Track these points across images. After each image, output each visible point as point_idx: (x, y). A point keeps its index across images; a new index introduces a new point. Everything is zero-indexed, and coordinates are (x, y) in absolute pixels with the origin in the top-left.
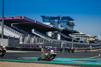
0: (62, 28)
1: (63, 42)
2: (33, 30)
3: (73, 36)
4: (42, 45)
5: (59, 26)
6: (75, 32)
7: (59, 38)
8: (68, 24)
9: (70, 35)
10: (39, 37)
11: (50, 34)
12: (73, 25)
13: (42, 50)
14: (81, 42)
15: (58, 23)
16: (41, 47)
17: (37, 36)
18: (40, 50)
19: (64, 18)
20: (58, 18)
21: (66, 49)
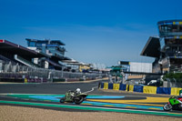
0: (51, 54)
1: (52, 71)
2: (16, 56)
3: (63, 64)
4: (26, 74)
5: (47, 51)
6: (66, 59)
7: (47, 65)
8: (58, 49)
9: (60, 62)
10: (23, 64)
11: (36, 61)
12: (63, 51)
13: (26, 80)
14: (74, 71)
15: (46, 47)
16: (24, 77)
17: (20, 63)
18: (23, 81)
19: (53, 42)
20: (46, 42)
21: (54, 80)
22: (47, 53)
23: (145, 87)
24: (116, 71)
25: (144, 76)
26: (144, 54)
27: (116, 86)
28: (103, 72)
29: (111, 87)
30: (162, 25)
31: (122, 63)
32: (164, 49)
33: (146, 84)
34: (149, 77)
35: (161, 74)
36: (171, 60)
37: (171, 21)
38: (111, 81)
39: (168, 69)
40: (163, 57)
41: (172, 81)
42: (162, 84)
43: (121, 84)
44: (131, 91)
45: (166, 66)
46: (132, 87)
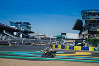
0: (23, 30)
1: (24, 39)
2: (4, 31)
3: (30, 35)
4: (10, 41)
6: (32, 32)
7: (21, 36)
8: (27, 27)
9: (28, 34)
10: (8, 36)
11: (15, 33)
12: (30, 28)
13: (10, 44)
14: (36, 39)
15: (21, 26)
16: (9, 42)
17: (7, 35)
18: (8, 45)
19: (24, 23)
20: (21, 23)
21: (26, 44)
22: (21, 29)
23: (75, 47)
24: (59, 38)
25: (74, 41)
26: (74, 29)
27: (60, 47)
28: (52, 39)
29: (56, 47)
30: (83, 12)
31: (62, 34)
32: (85, 26)
33: (75, 45)
34: (77, 41)
35: (84, 39)
36: (89, 32)
37: (88, 11)
38: (57, 44)
39: (87, 37)
40: (85, 30)
41: (90, 43)
42: (84, 45)
43: (62, 45)
44: (68, 49)
45: (86, 35)
46: (68, 47)
